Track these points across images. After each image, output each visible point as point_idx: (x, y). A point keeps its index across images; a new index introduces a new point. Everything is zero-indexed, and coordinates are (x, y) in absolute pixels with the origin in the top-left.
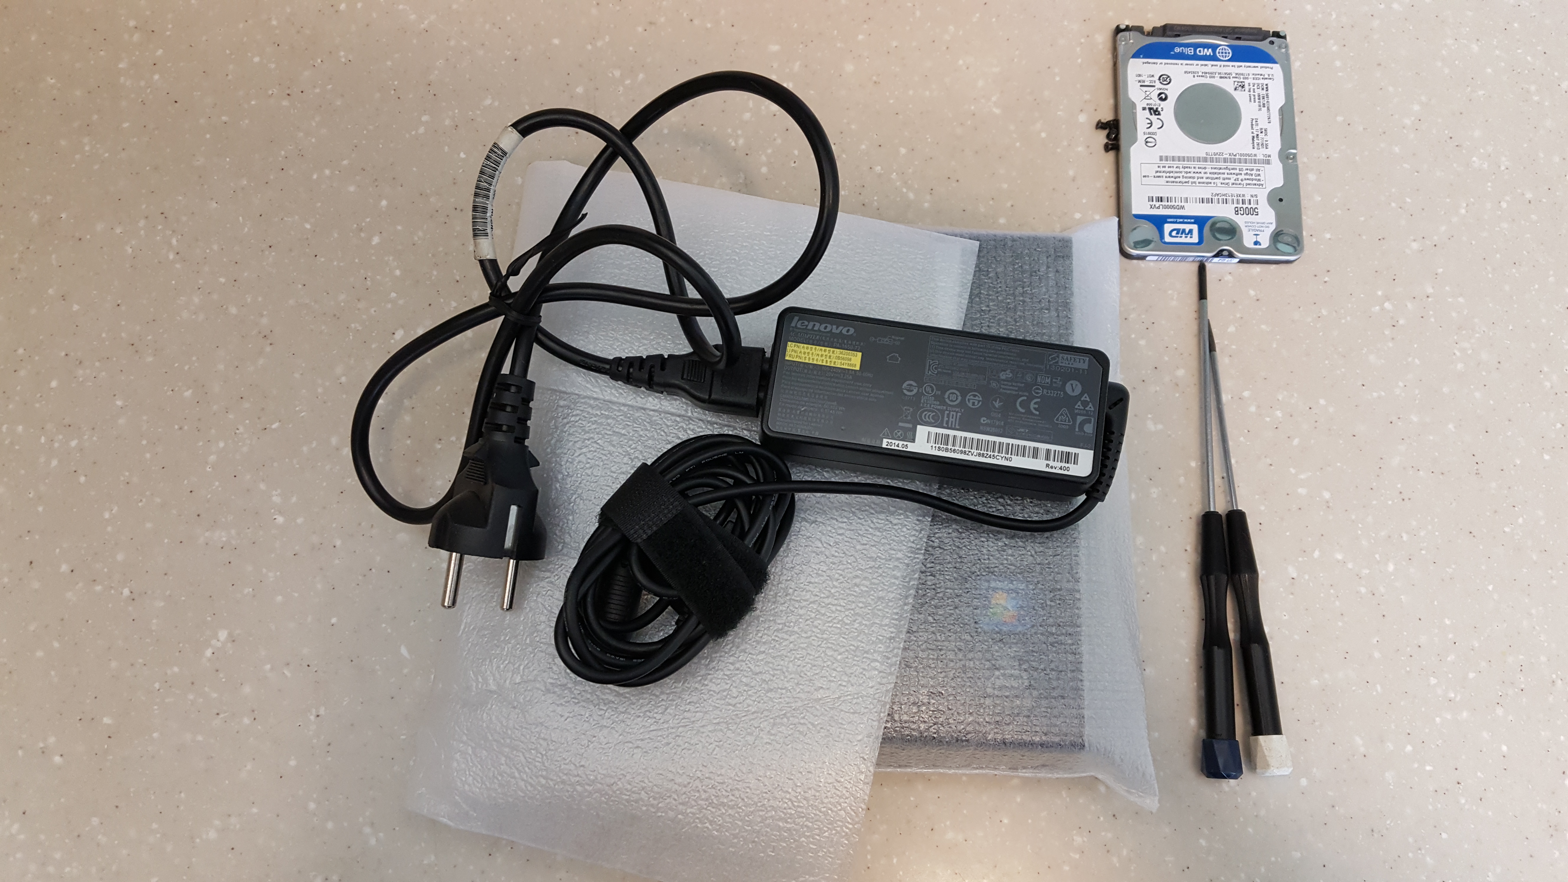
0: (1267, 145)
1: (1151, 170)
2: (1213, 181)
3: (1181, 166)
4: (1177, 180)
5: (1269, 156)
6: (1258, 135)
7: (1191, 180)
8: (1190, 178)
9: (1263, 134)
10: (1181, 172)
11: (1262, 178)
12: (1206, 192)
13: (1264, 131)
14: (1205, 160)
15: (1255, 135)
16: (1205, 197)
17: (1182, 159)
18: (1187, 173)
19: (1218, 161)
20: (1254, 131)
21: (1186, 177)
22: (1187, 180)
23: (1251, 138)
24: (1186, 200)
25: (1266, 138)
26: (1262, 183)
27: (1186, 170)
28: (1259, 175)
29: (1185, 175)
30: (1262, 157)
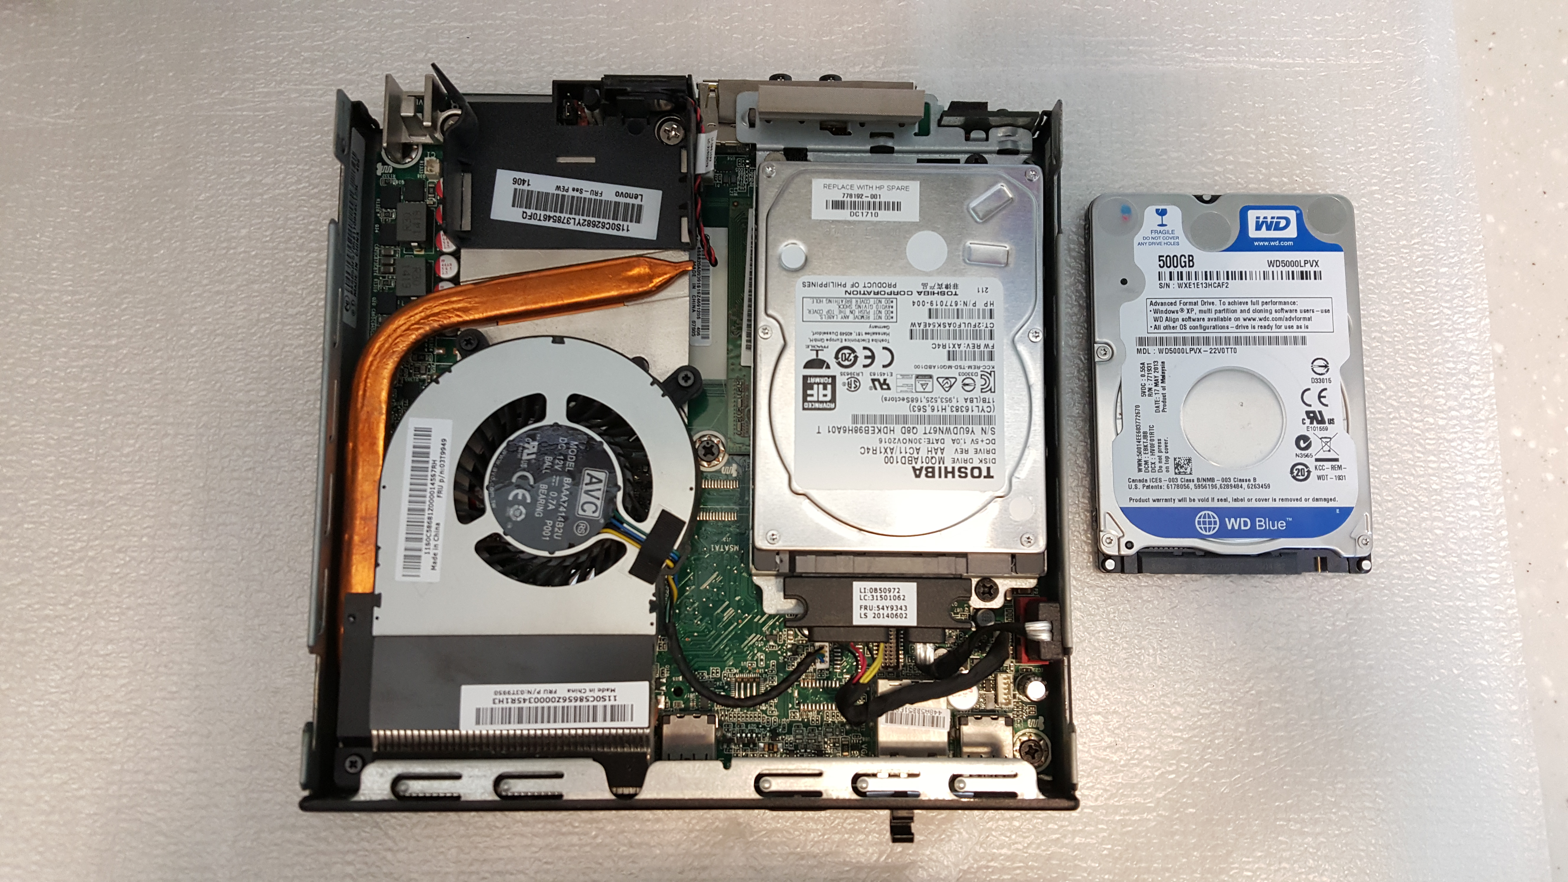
0: (1143, 369)
1: (1318, 321)
2: (1227, 307)
3: (1274, 329)
4: (1278, 307)
5: (1139, 351)
6: (1156, 385)
7: (1259, 307)
8: (1261, 311)
9: (1147, 387)
10: (1274, 319)
11: (1152, 315)
12: (1236, 288)
13: (1145, 392)
14: (1237, 341)
15: (1160, 384)
16: (1238, 281)
17: (1274, 341)
18: (1266, 319)
19: (1218, 341)
20: (1161, 391)
21: (1266, 311)
22: (1265, 307)
23: (1166, 380)
24: (1265, 276)
25: (1144, 380)
26: (1152, 308)
27: (1266, 323)
28: (1156, 320)
29: (1267, 315)
30: (1151, 348)
